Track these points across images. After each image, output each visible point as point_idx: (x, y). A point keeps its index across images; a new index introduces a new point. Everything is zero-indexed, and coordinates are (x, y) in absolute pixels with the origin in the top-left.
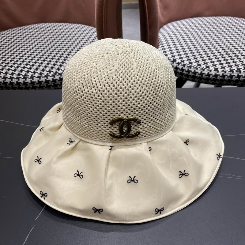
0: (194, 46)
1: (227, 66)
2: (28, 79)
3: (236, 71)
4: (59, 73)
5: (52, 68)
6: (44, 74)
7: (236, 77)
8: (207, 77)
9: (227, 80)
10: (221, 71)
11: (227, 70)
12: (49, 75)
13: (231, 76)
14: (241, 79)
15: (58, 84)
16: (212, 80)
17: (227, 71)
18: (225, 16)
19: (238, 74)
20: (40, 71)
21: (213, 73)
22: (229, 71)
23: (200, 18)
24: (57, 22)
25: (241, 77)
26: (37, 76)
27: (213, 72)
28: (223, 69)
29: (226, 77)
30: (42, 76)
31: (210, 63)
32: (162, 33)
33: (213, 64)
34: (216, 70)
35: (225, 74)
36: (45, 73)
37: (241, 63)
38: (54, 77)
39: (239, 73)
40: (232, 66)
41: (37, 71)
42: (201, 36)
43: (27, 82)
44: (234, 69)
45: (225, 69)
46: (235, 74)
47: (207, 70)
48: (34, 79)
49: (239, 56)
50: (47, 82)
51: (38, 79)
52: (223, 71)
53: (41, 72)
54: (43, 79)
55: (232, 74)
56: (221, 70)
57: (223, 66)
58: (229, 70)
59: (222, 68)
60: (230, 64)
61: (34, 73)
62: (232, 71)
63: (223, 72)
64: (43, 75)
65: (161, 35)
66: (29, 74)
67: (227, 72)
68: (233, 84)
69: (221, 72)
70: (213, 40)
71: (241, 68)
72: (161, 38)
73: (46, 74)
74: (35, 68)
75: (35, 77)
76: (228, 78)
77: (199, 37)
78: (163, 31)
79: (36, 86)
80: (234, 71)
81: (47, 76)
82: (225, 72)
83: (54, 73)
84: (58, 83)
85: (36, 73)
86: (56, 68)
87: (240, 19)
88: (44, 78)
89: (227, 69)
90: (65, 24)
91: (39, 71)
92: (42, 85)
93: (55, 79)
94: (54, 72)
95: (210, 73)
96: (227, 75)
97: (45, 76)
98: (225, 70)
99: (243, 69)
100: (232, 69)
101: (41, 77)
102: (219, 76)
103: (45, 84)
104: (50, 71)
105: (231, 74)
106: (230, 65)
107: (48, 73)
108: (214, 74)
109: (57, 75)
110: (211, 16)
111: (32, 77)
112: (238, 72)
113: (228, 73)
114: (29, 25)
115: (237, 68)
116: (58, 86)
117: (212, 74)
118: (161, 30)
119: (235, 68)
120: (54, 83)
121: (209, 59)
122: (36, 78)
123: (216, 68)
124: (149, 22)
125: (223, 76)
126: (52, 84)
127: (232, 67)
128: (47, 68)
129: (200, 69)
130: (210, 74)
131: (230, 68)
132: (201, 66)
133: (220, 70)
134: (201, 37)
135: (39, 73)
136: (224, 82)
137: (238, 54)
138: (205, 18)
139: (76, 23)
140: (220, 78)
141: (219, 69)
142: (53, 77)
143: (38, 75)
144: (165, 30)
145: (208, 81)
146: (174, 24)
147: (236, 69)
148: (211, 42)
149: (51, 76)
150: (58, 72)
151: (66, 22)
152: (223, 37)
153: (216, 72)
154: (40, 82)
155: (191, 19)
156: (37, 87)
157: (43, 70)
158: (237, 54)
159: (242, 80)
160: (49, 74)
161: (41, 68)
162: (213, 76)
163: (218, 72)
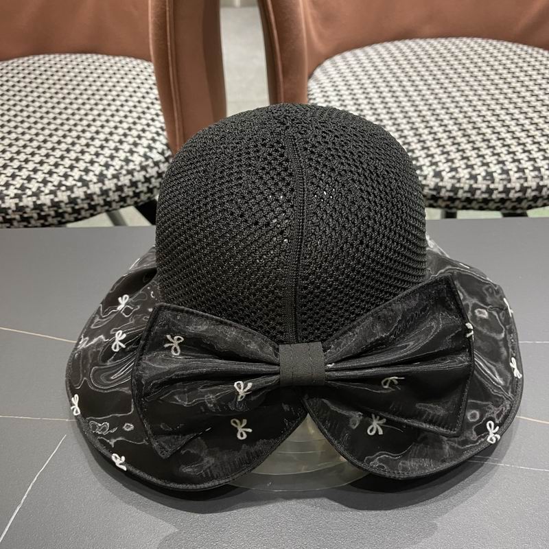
0: (390, 115)
1: (464, 166)
3: (484, 178)
4: (66, 186)
5: (50, 173)
6: (30, 189)
7: (483, 192)
9: (463, 199)
10: (450, 178)
11: (461, 175)
12: (42, 192)
13: (472, 190)
14: (494, 196)
15: (65, 212)
16: (428, 199)
17: (463, 177)
18: (468, 36)
19: (488, 186)
20: (21, 181)
21: (431, 182)
22: (467, 179)
23: (410, 43)
24: (75, 53)
25: (495, 192)
26: (12, 195)
27: (431, 180)
28: (453, 173)
29: (461, 192)
30: (25, 194)
31: (425, 158)
32: (319, 81)
33: (431, 161)
34: (438, 174)
35: (458, 185)
36: (34, 186)
37: (496, 157)
38: (56, 196)
39: (489, 182)
40: (475, 167)
41: (14, 182)
42: (407, 88)
44: (479, 174)
45: (457, 172)
46: (482, 185)
48: (6, 201)
49: (492, 141)
50: (38, 207)
51: (17, 200)
52: (453, 177)
53: (23, 184)
54: (28, 202)
55: (475, 186)
56: (450, 175)
57: (454, 166)
58: (468, 176)
59: (452, 169)
60: (469, 160)
61: (7, 185)
62: (474, 177)
63: (454, 181)
64: (29, 192)
65: (316, 87)
67: (463, 180)
68: (477, 206)
69: (450, 180)
70: (436, 98)
71: (495, 172)
72: (316, 95)
73: (34, 190)
74: (9, 175)
75: (8, 195)
76: (465, 195)
77: (403, 91)
78: (322, 76)
79: (13, 216)
80: (480, 178)
81: (36, 194)
82: (459, 180)
83: (54, 186)
84: (65, 209)
85: (12, 187)
86: (61, 174)
87: (502, 44)
88: (29, 199)
89: (464, 173)
90: (91, 58)
91: (18, 182)
92: (26, 215)
93: (56, 200)
94: (56, 183)
95: (424, 182)
96: (462, 188)
97: (33, 192)
98: (457, 176)
99: (500, 174)
100: (474, 173)
101: (24, 196)
102: (443, 191)
103: (34, 211)
104: (45, 182)
105: (471, 186)
106: (469, 163)
107: (41, 185)
108: (432, 185)
109: (63, 191)
110: (436, 36)
112: (488, 180)
113: (465, 183)
114: (7, 59)
115: (486, 171)
116: (66, 216)
117: (428, 186)
118: (318, 73)
119: (480, 171)
120: (55, 209)
121: (423, 148)
122: (11, 198)
123: (438, 169)
124: (282, 61)
125: (455, 190)
126: (52, 213)
127: (473, 169)
128: (40, 173)
130: (425, 185)
131: (469, 170)
133: (446, 176)
134: (407, 92)
135: (18, 186)
136: (457, 203)
137: (491, 134)
138: (421, 42)
139: (118, 55)
140: (447, 194)
141: (444, 174)
142: (52, 196)
143: (16, 191)
144: (325, 72)
146: (348, 59)
147: (484, 174)
148: (430, 105)
149: (46, 195)
150: (64, 183)
151: (97, 53)
152: (458, 91)
153: (438, 180)
154: (20, 209)
155: (388, 45)
156: (14, 219)
157: (29, 179)
158: (487, 135)
159: (497, 198)
160: (43, 189)
161: (24, 173)
162: (430, 189)
163: (442, 180)
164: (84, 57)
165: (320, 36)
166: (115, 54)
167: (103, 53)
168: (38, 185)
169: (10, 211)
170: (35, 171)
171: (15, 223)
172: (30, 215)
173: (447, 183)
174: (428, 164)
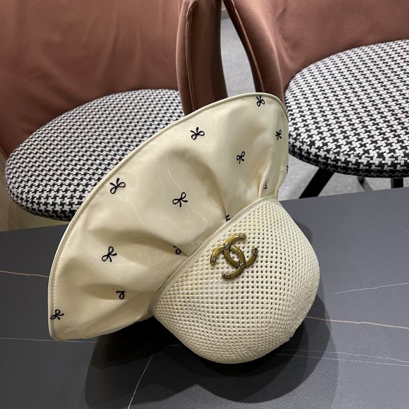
0: (344, 113)
1: (399, 148)
8: (367, 168)
9: (401, 170)
10: (390, 157)
11: (398, 155)
13: (407, 164)
16: (375, 172)
21: (376, 161)
22: (403, 157)
28: (392, 154)
29: (398, 166)
31: (371, 144)
32: (293, 91)
33: (375, 146)
34: (381, 155)
35: (396, 162)
42: (357, 90)
45: (395, 153)
47: (366, 157)
52: (392, 157)
56: (389, 155)
57: (392, 148)
58: (403, 155)
59: (391, 151)
60: (403, 143)
63: (393, 159)
65: (291, 96)
67: (399, 158)
70: (378, 95)
76: (402, 168)
77: (353, 92)
78: (295, 87)
82: (396, 158)
90: (141, 93)
95: (371, 162)
96: (400, 163)
98: (395, 155)
100: (407, 152)
102: (386, 166)
105: (406, 161)
106: (404, 145)
110: (378, 42)
113: (401, 160)
117: (374, 164)
118: (292, 84)
121: (369, 137)
123: (380, 152)
125: (394, 165)
127: (407, 149)
129: (355, 156)
130: (372, 164)
131: (404, 150)
132: (355, 151)
133: (386, 156)
134: (356, 92)
136: (397, 173)
138: (366, 48)
140: (389, 168)
141: (385, 154)
144: (297, 84)
145: (370, 173)
152: (395, 87)
153: (381, 159)
162: (376, 166)
163: (384, 160)
164: (137, 93)
165: (291, 59)
167: (148, 88)
173: (388, 161)
174: (373, 148)
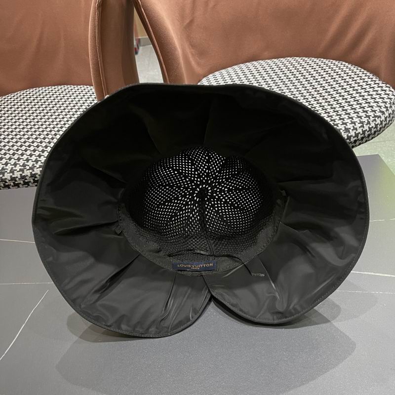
2: (6, 174)
5: (40, 156)
6: (28, 165)
18: (291, 56)
23: (255, 63)
24: (54, 85)
26: (18, 170)
36: (30, 164)
41: (19, 163)
43: (6, 179)
48: (15, 173)
50: (33, 176)
51: (21, 173)
53: (24, 163)
54: (27, 173)
61: (15, 164)
64: (28, 168)
66: (7, 168)
73: (30, 166)
74: (16, 158)
75: (16, 170)
79: (19, 182)
81: (32, 168)
83: (42, 163)
85: (18, 165)
87: (310, 60)
88: (28, 171)
90: (64, 87)
91: (21, 162)
92: (26, 181)
101: (25, 170)
103: (31, 178)
104: (37, 161)
107: (35, 163)
110: (272, 58)
111: (12, 171)
114: (14, 92)
122: (18, 172)
128: (33, 156)
135: (21, 164)
138: (262, 62)
143: (20, 167)
146: (217, 76)
149: (37, 168)
154: (23, 177)
155: (242, 65)
157: (28, 160)
160: (35, 165)
161: (25, 157)
164: (60, 87)
165: (198, 64)
166: (78, 85)
167: (70, 84)
168: (32, 163)
169: (17, 179)
170: (31, 155)
171: (21, 186)
172: (29, 180)
